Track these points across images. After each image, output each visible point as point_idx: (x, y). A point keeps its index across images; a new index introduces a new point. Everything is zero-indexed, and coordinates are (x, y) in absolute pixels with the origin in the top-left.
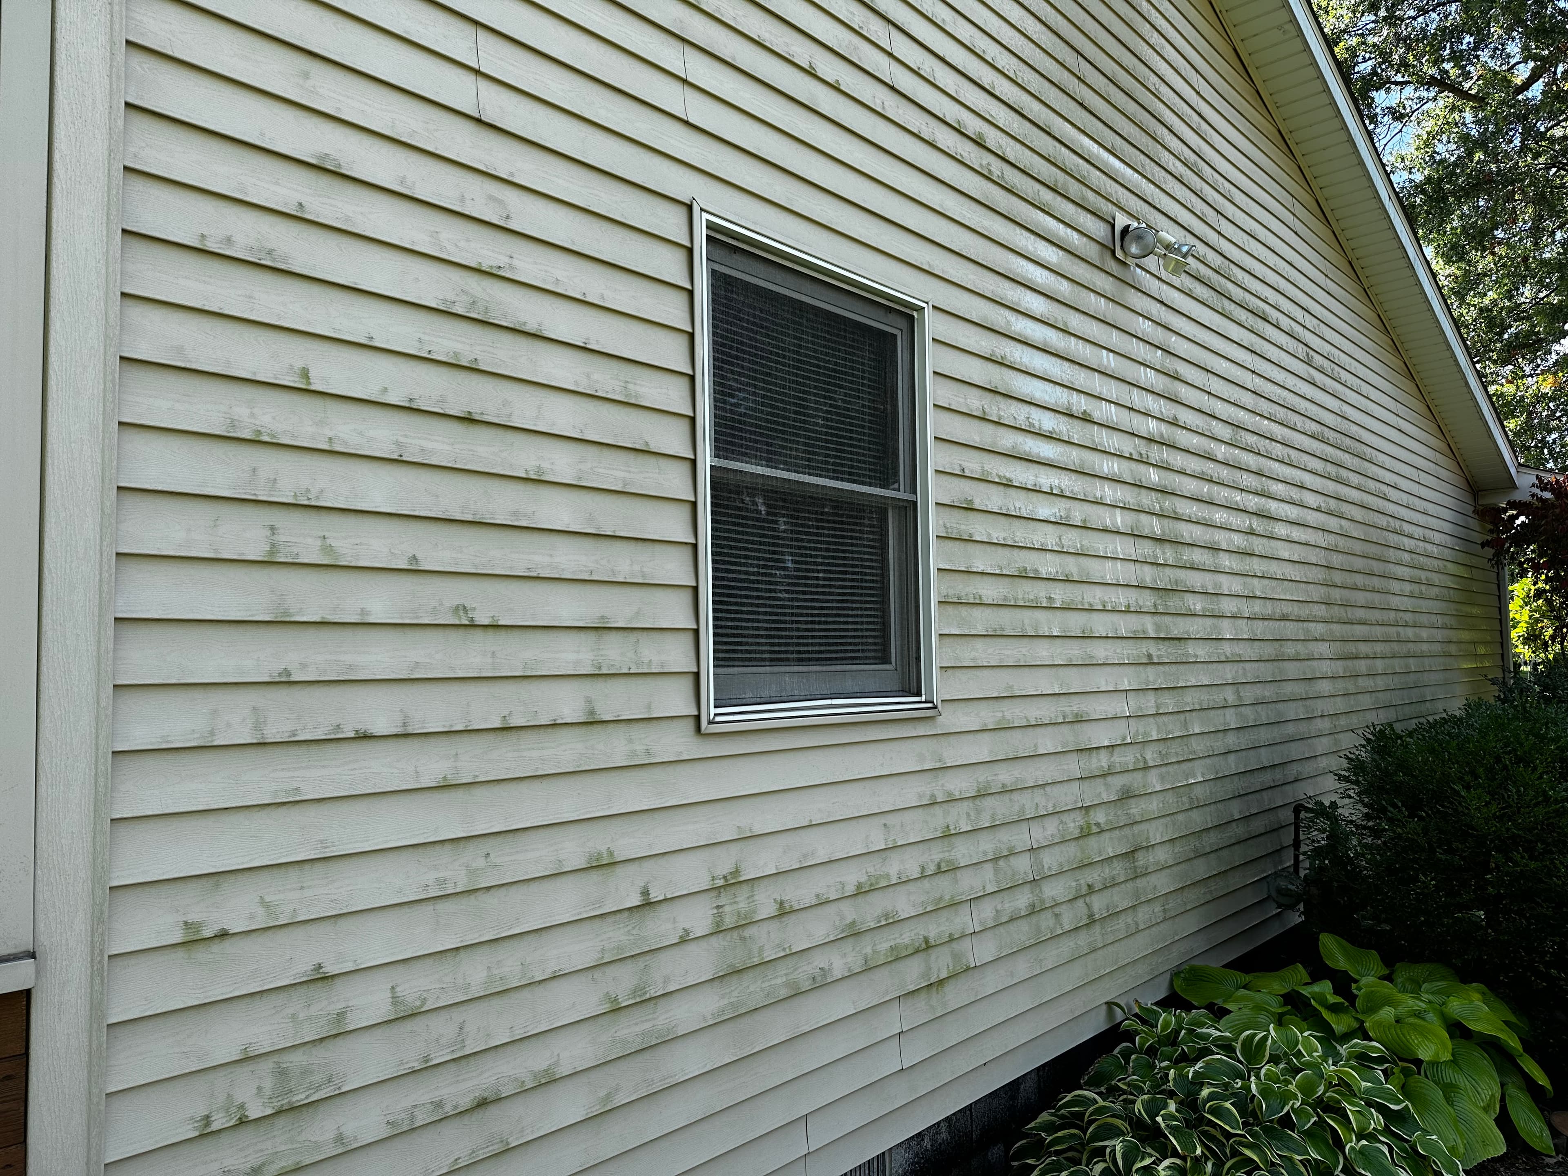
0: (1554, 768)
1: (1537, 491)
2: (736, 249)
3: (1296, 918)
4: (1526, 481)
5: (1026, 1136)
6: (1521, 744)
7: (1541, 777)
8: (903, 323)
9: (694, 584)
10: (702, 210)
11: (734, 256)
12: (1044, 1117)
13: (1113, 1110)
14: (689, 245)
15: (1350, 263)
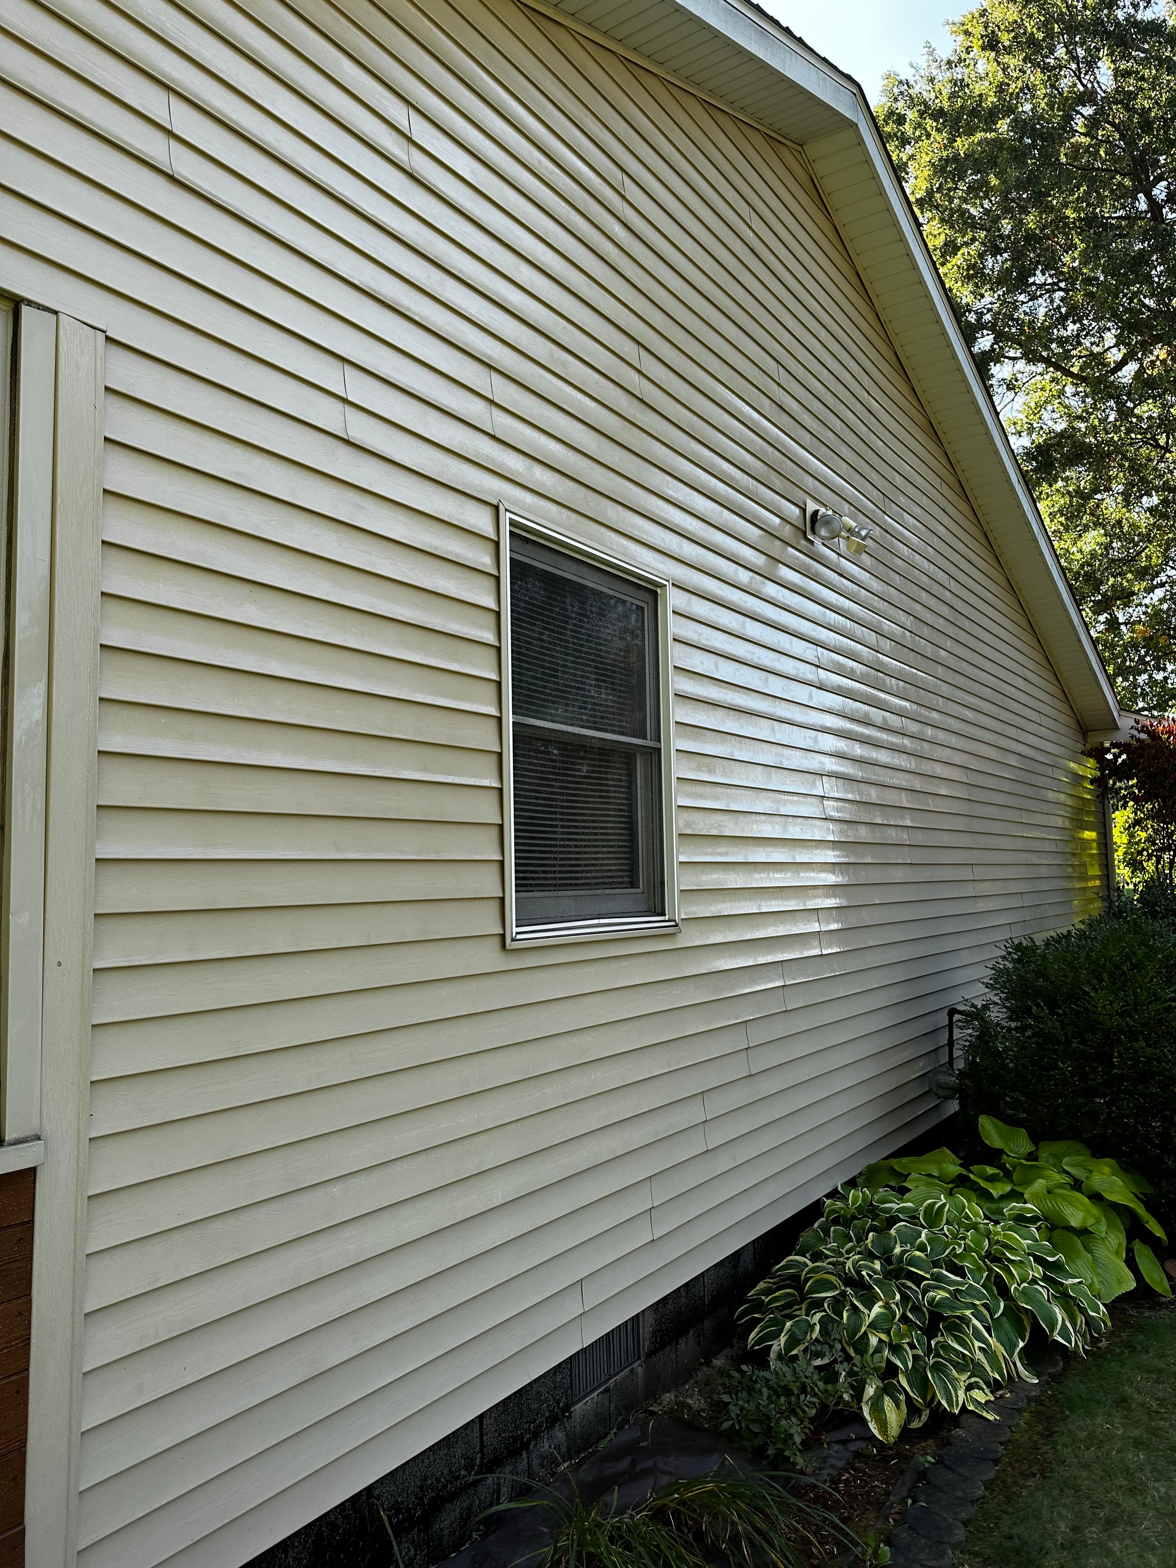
0: (1161, 972)
1: (1135, 733)
2: (528, 540)
3: (954, 1106)
4: (1126, 722)
5: (747, 1301)
6: (1135, 954)
7: (1151, 981)
8: (648, 598)
9: (500, 822)
10: (506, 510)
11: (527, 546)
12: (761, 1285)
13: (826, 1269)
14: (496, 539)
15: (986, 534)
